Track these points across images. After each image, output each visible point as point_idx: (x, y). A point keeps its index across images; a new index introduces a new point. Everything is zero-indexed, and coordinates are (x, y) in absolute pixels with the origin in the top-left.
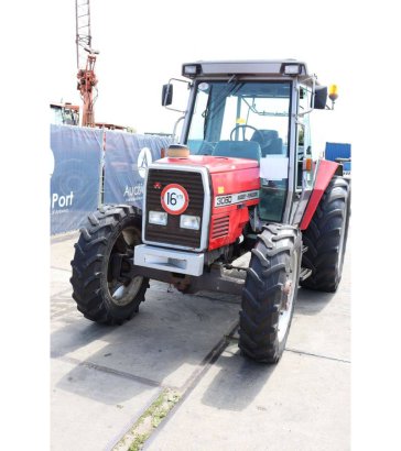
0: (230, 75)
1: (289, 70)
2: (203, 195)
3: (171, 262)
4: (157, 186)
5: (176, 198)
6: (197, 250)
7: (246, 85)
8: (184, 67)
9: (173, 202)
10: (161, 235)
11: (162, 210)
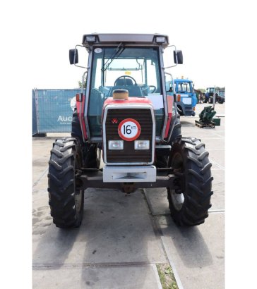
0: (118, 43)
1: (159, 40)
2: (152, 124)
3: (129, 176)
4: (115, 121)
5: (130, 129)
6: (149, 163)
7: (126, 50)
8: (85, 37)
9: (129, 132)
10: (119, 157)
11: (120, 138)
